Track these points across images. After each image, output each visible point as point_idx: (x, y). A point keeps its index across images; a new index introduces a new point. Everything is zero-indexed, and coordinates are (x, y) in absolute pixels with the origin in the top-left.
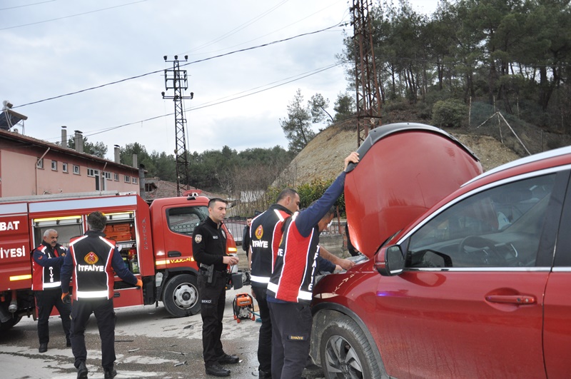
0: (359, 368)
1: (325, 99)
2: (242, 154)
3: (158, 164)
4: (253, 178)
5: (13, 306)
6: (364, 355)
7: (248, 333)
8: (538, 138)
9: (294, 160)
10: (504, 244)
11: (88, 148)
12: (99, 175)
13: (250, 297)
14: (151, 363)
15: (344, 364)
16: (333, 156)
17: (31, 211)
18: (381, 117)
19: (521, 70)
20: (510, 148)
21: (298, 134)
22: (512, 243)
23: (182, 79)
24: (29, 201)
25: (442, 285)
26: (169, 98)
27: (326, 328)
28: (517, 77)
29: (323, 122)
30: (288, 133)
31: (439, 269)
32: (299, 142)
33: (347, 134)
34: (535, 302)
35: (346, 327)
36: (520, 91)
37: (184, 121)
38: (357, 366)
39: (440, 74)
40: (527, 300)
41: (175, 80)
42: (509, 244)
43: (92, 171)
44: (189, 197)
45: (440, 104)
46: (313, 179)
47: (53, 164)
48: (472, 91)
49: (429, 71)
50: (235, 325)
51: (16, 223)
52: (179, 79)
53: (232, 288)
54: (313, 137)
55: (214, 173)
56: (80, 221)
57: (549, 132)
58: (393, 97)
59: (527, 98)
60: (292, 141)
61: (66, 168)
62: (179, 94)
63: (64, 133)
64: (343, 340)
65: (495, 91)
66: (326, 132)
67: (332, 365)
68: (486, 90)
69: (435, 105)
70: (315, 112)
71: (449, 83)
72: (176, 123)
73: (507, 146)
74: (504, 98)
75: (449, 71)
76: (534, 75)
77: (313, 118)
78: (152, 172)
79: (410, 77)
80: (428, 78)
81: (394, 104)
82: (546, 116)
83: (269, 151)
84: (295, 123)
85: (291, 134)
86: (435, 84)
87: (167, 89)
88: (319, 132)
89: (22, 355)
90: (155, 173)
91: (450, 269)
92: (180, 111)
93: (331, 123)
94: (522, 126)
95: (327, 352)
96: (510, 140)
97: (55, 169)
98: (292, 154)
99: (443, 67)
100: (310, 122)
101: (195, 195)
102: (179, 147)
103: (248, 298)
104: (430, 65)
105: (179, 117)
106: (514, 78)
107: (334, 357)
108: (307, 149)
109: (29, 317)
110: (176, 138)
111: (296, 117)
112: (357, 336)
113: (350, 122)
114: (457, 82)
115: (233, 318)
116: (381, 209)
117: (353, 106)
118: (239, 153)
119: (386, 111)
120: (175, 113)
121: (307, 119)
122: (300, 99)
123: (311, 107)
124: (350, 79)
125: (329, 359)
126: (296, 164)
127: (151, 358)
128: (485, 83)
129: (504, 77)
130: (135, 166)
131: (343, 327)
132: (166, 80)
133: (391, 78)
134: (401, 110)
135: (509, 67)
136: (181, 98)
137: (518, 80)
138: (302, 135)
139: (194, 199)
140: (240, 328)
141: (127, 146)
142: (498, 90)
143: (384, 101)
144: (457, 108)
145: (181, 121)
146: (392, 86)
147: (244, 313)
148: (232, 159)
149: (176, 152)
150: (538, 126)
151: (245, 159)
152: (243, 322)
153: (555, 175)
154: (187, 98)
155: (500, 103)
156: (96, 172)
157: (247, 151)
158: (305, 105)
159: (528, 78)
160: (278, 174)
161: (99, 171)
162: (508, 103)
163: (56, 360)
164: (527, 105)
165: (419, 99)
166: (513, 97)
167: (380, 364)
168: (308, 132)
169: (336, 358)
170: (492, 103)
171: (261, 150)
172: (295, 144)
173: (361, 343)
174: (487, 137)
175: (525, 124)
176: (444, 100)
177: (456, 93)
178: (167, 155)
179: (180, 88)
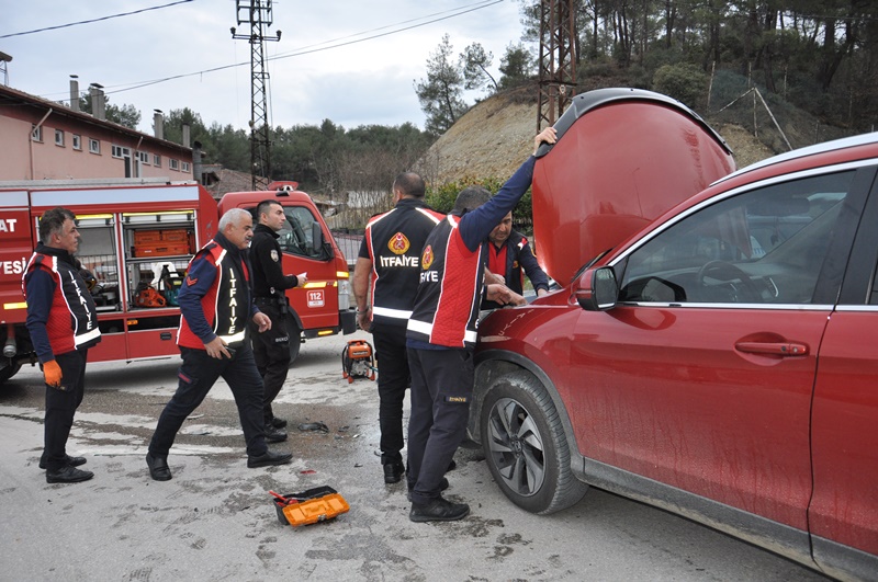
0: (538, 445)
1: (486, 52)
2: (352, 134)
3: (220, 143)
4: (370, 171)
5: (10, 348)
6: (547, 426)
7: (365, 398)
8: (811, 132)
9: (434, 145)
10: (760, 277)
11: (110, 112)
12: (130, 156)
13: (369, 345)
14: (223, 434)
15: (516, 439)
16: (495, 143)
17: (34, 204)
18: (576, 85)
19: (795, 23)
20: (767, 145)
21: (441, 106)
22: (771, 276)
23: (264, 8)
24: (30, 188)
25: (671, 328)
26: (242, 37)
27: (492, 388)
28: (789, 35)
29: (481, 88)
30: (426, 103)
31: (667, 304)
32: (442, 118)
33: (518, 109)
34: (807, 353)
35: (522, 385)
36: (791, 58)
37: (266, 76)
38: (536, 442)
39: (670, 22)
40: (796, 350)
41: (252, 10)
42: (767, 278)
43: (119, 149)
44: (278, 191)
45: (665, 70)
46: (462, 176)
47: (57, 135)
48: (717, 53)
49: (652, 17)
50: (345, 386)
51: (12, 222)
52: (259, 8)
53: (341, 333)
54: (466, 111)
55: (307, 160)
56: (111, 222)
57: (828, 124)
58: (594, 55)
59: (801, 69)
60: (431, 116)
61: (78, 142)
62: (258, 33)
63: (74, 86)
64: (517, 405)
65: (752, 55)
66: (485, 105)
67: (497, 441)
68: (738, 53)
69: (657, 71)
70: (470, 73)
71: (681, 38)
72: (253, 79)
73: (762, 141)
74: (765, 66)
75: (684, 19)
76: (816, 32)
77: (466, 81)
78: (211, 155)
79: (623, 25)
80: (650, 28)
81: (595, 66)
82: (827, 98)
83: (393, 131)
84: (438, 87)
85: (430, 105)
86: (659, 37)
87: (239, 23)
88: (475, 103)
89: (27, 419)
90: (216, 157)
91: (683, 304)
92: (260, 59)
93: (493, 91)
94: (788, 112)
95: (490, 422)
96: (769, 134)
97: (60, 143)
98: (430, 137)
99: (674, 11)
100: (461, 87)
101: (288, 189)
102: (256, 117)
103: (366, 346)
104: (654, 7)
105: (258, 69)
106: (783, 36)
107: (502, 429)
108: (455, 129)
109: (33, 365)
110: (253, 102)
111: (439, 78)
112: (538, 399)
113: (524, 90)
114: (694, 37)
115: (342, 376)
116: (585, 217)
117: (529, 65)
118: (347, 131)
119: (582, 76)
120: (252, 63)
121: (456, 83)
122: (447, 50)
123: (464, 64)
124: (528, 23)
125: (494, 432)
126: (438, 152)
127: (222, 428)
128: (738, 41)
129: (770, 33)
130: (187, 144)
131: (518, 386)
132: (238, 8)
133: (591, 24)
134: (604, 76)
135: (779, 17)
136: (261, 38)
137: (790, 38)
138: (447, 108)
139: (286, 195)
140: (352, 390)
141: (172, 113)
142: (757, 54)
143: (578, 61)
144: (691, 78)
145: (261, 76)
146: (593, 39)
147: (358, 369)
148: (336, 141)
149: (251, 124)
150: (813, 113)
151: (357, 141)
152: (358, 382)
153: (853, 173)
154: (271, 39)
155: (758, 75)
156: (126, 152)
157: (360, 129)
158: (455, 61)
159: (805, 38)
160: (410, 165)
161: (131, 150)
162: (771, 75)
163: (80, 427)
164: (799, 80)
165: (633, 61)
166: (780, 67)
167: (570, 440)
168: (457, 103)
169: (505, 431)
170: (745, 73)
171: (382, 128)
172: (436, 121)
173: (544, 409)
174: (734, 127)
175: (793, 109)
176: (672, 64)
177: (691, 55)
178: (235, 130)
179: (261, 22)
